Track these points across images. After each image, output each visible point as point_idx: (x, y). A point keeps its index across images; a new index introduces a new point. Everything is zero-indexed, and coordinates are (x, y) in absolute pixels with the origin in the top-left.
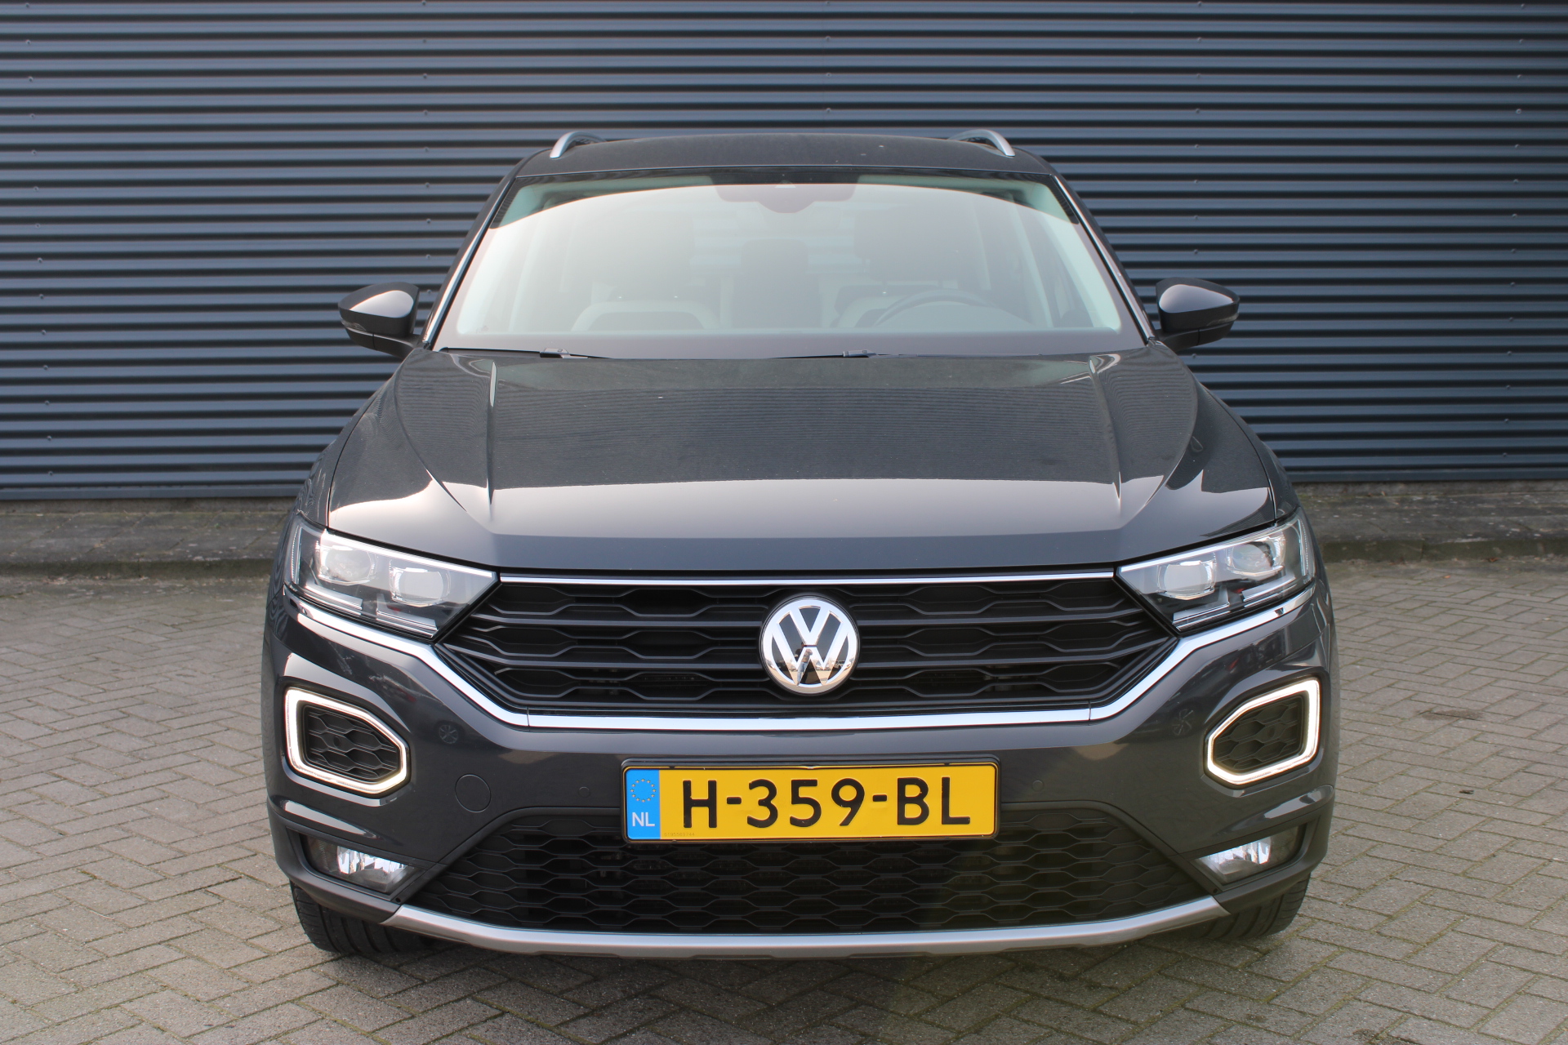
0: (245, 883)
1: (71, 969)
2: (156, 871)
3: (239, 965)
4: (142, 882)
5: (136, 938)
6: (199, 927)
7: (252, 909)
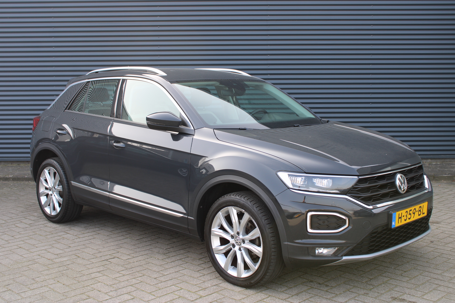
0: (117, 259)
1: (76, 278)
2: (94, 256)
3: (117, 277)
4: (91, 258)
5: (91, 271)
6: (106, 269)
7: (119, 265)
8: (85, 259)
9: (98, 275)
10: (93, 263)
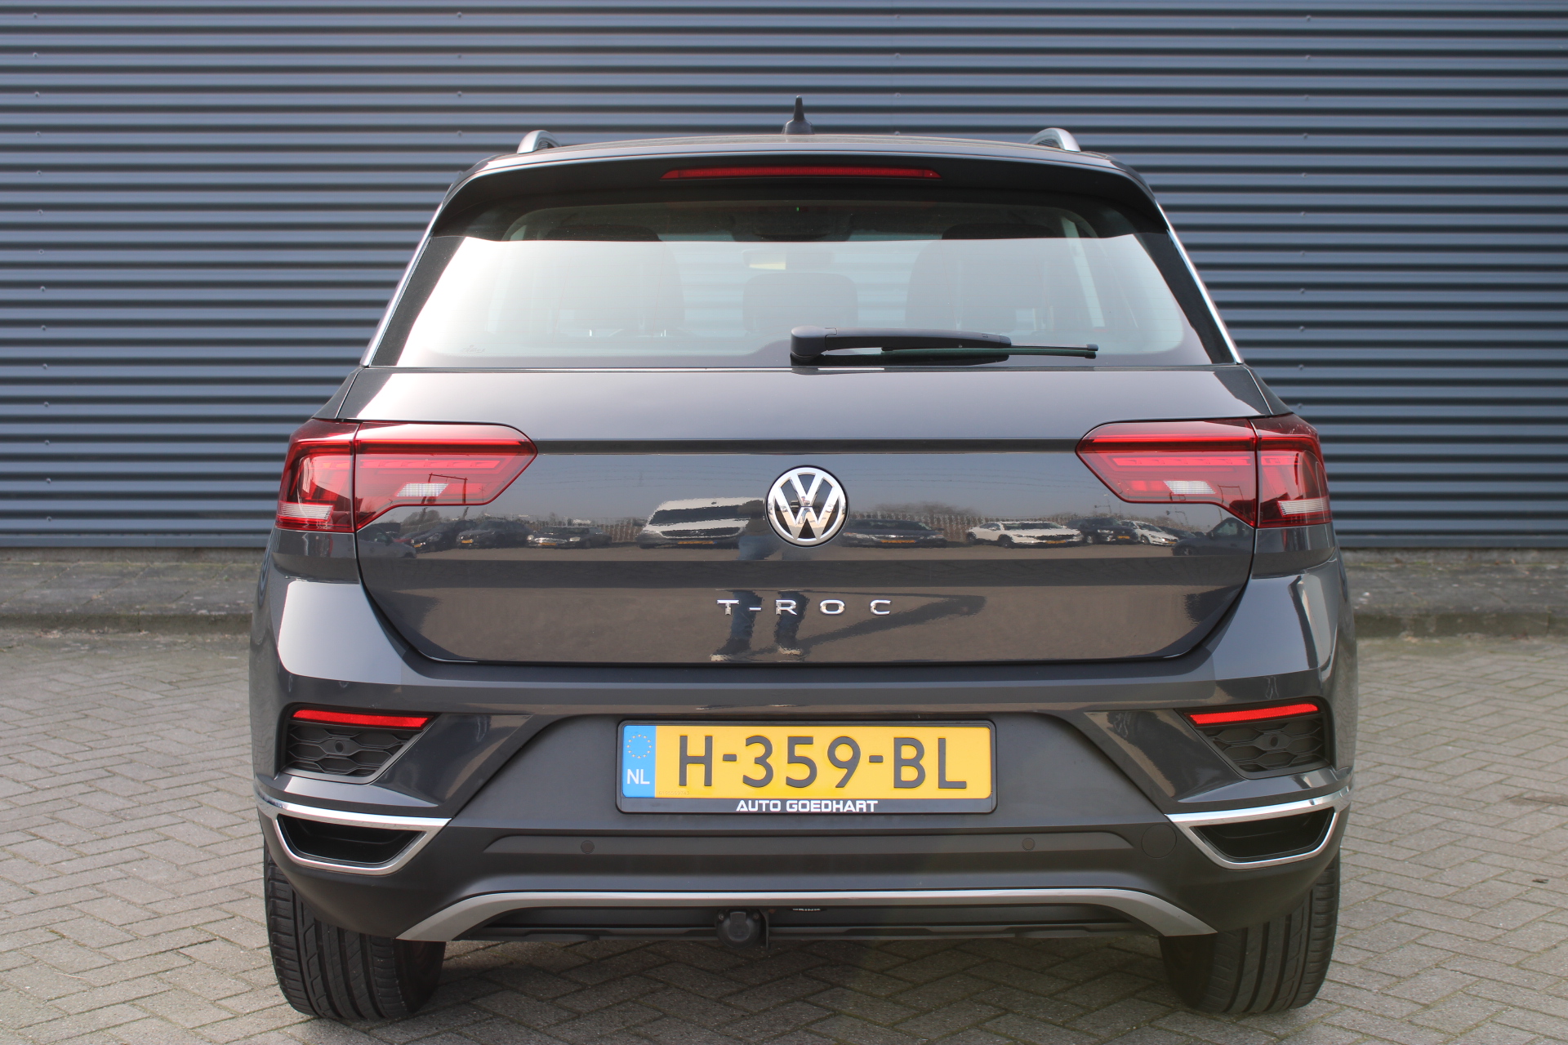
0: (219, 944)
1: (30, 1026)
2: (128, 931)
3: (203, 1025)
4: (112, 942)
5: (100, 996)
6: (167, 987)
7: (224, 970)
8: (84, 946)
9: (128, 1013)
10: (116, 962)
